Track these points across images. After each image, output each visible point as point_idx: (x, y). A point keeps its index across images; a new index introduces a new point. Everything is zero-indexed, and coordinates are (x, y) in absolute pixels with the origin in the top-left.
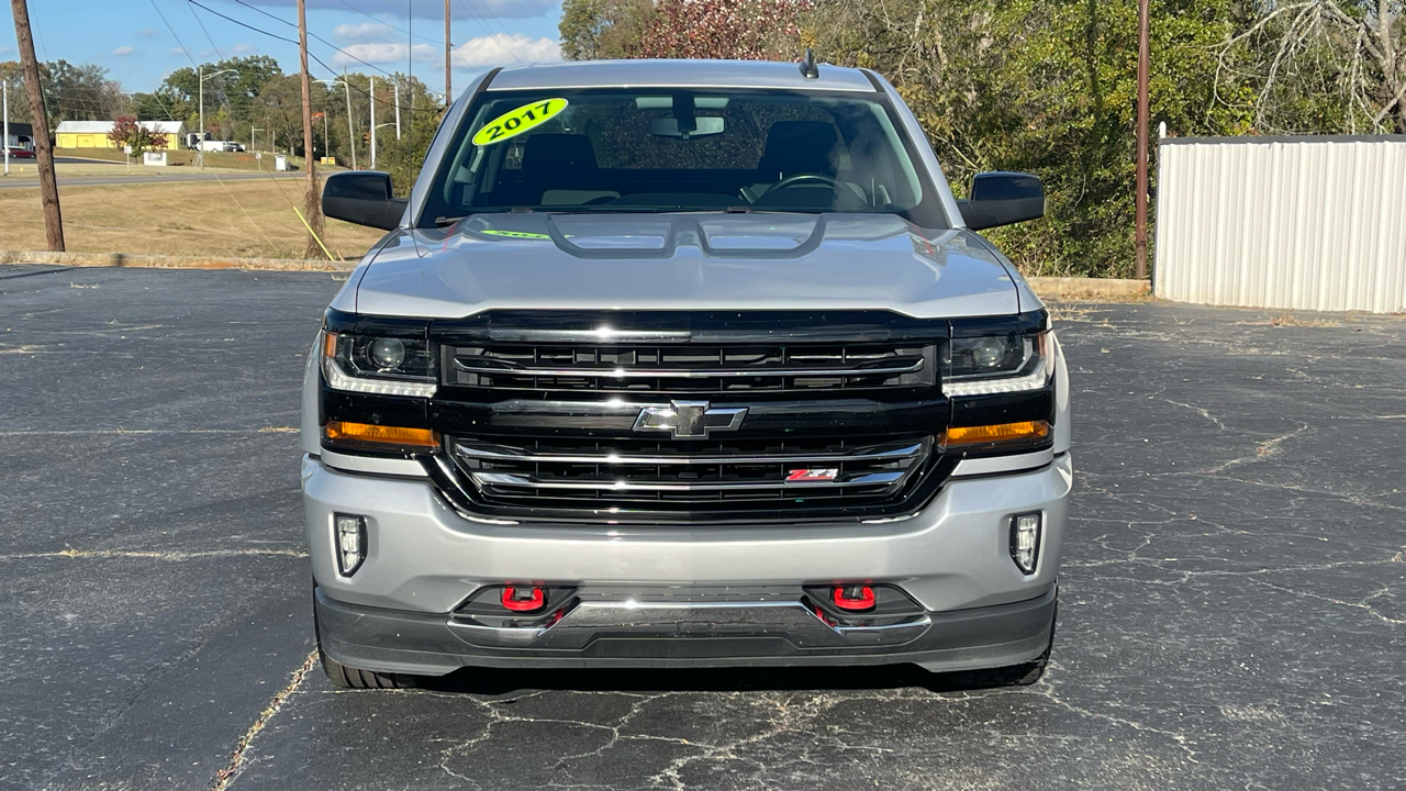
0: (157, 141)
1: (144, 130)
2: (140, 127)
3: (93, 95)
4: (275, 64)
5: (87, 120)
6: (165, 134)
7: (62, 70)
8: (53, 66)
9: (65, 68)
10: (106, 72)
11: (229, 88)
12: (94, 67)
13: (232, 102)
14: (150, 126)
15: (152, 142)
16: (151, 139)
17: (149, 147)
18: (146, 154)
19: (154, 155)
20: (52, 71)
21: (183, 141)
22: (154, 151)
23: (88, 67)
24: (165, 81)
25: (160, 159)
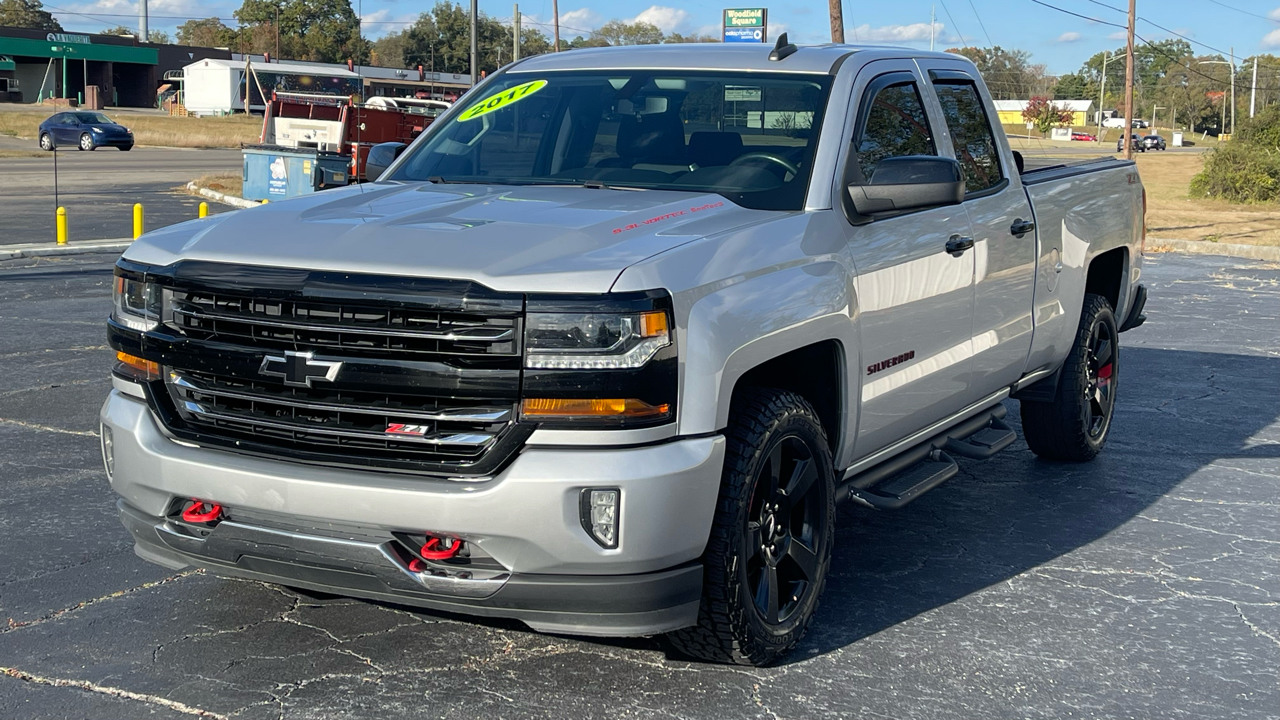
0: (1064, 118)
1: (1054, 108)
2: (1051, 106)
3: (1016, 78)
4: (1188, 47)
5: (1009, 99)
6: (1073, 112)
7: (996, 55)
8: (989, 52)
9: (1000, 54)
10: (1029, 56)
11: (1143, 69)
12: (1019, 52)
13: (1144, 82)
14: (1060, 104)
15: (1061, 119)
16: (1060, 116)
17: (1057, 124)
18: (1054, 130)
19: (1061, 131)
20: (988, 56)
21: (1091, 118)
22: (1061, 127)
23: (1014, 52)
24: (1085, 64)
25: (1066, 134)
